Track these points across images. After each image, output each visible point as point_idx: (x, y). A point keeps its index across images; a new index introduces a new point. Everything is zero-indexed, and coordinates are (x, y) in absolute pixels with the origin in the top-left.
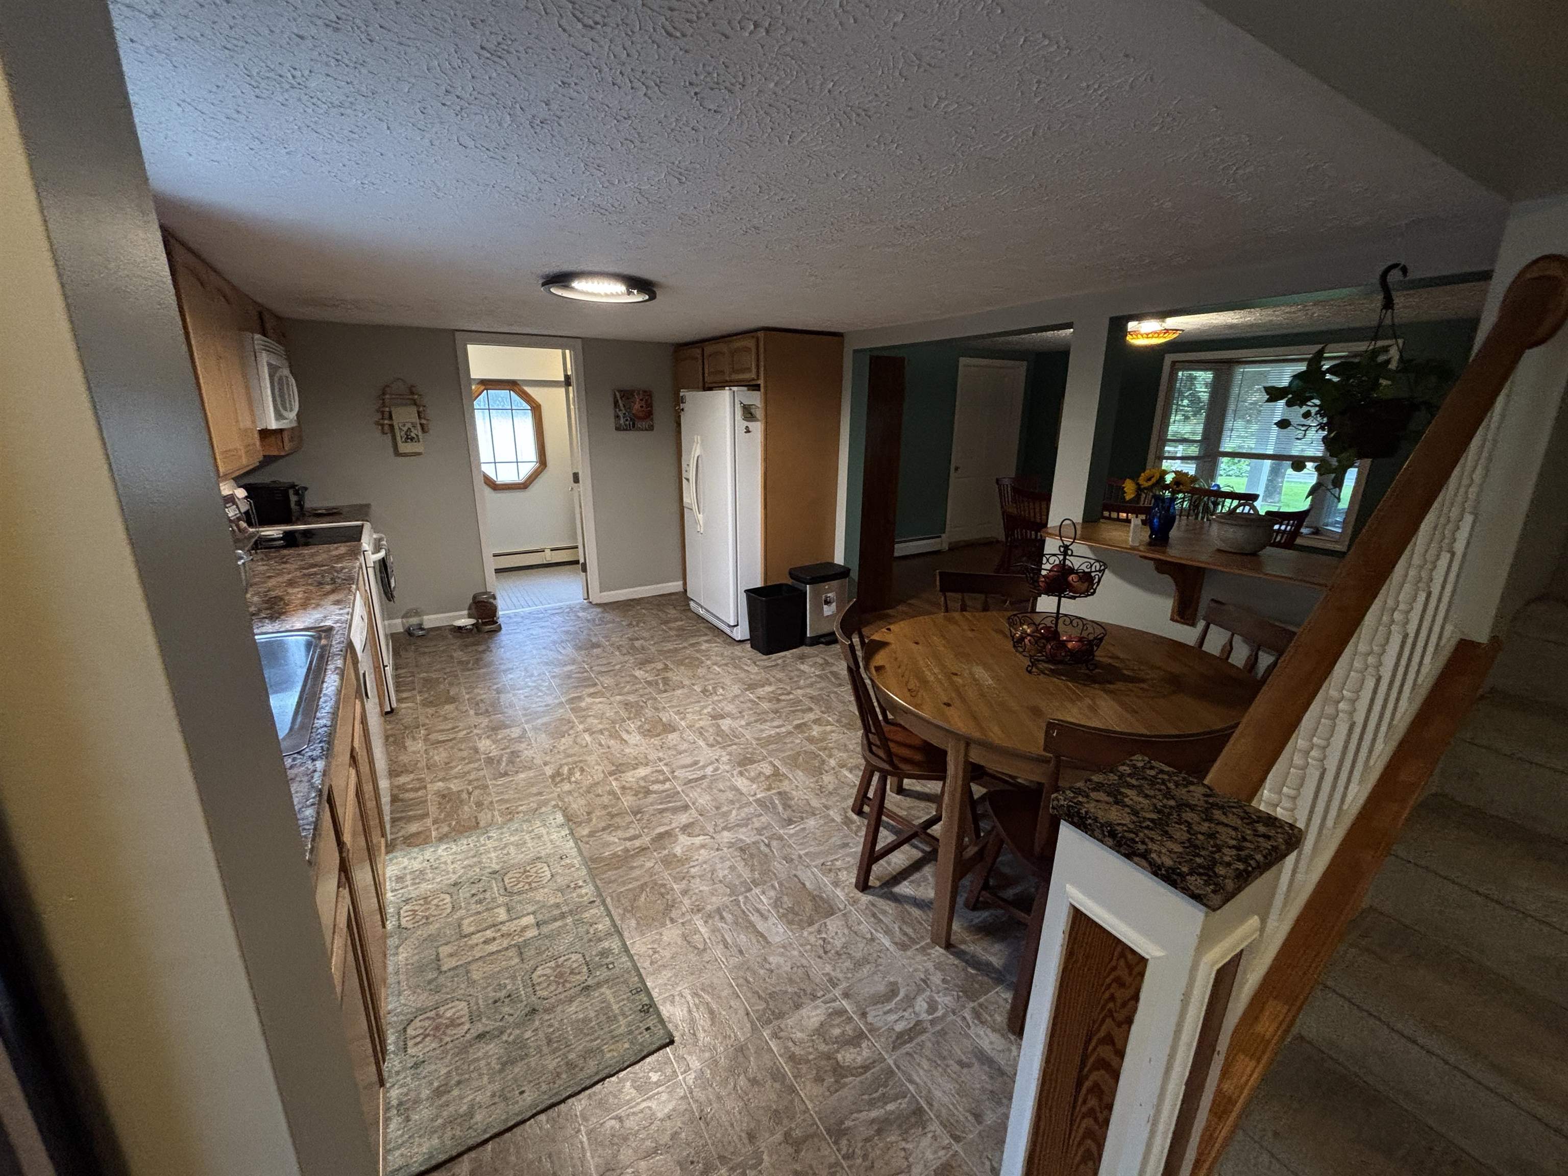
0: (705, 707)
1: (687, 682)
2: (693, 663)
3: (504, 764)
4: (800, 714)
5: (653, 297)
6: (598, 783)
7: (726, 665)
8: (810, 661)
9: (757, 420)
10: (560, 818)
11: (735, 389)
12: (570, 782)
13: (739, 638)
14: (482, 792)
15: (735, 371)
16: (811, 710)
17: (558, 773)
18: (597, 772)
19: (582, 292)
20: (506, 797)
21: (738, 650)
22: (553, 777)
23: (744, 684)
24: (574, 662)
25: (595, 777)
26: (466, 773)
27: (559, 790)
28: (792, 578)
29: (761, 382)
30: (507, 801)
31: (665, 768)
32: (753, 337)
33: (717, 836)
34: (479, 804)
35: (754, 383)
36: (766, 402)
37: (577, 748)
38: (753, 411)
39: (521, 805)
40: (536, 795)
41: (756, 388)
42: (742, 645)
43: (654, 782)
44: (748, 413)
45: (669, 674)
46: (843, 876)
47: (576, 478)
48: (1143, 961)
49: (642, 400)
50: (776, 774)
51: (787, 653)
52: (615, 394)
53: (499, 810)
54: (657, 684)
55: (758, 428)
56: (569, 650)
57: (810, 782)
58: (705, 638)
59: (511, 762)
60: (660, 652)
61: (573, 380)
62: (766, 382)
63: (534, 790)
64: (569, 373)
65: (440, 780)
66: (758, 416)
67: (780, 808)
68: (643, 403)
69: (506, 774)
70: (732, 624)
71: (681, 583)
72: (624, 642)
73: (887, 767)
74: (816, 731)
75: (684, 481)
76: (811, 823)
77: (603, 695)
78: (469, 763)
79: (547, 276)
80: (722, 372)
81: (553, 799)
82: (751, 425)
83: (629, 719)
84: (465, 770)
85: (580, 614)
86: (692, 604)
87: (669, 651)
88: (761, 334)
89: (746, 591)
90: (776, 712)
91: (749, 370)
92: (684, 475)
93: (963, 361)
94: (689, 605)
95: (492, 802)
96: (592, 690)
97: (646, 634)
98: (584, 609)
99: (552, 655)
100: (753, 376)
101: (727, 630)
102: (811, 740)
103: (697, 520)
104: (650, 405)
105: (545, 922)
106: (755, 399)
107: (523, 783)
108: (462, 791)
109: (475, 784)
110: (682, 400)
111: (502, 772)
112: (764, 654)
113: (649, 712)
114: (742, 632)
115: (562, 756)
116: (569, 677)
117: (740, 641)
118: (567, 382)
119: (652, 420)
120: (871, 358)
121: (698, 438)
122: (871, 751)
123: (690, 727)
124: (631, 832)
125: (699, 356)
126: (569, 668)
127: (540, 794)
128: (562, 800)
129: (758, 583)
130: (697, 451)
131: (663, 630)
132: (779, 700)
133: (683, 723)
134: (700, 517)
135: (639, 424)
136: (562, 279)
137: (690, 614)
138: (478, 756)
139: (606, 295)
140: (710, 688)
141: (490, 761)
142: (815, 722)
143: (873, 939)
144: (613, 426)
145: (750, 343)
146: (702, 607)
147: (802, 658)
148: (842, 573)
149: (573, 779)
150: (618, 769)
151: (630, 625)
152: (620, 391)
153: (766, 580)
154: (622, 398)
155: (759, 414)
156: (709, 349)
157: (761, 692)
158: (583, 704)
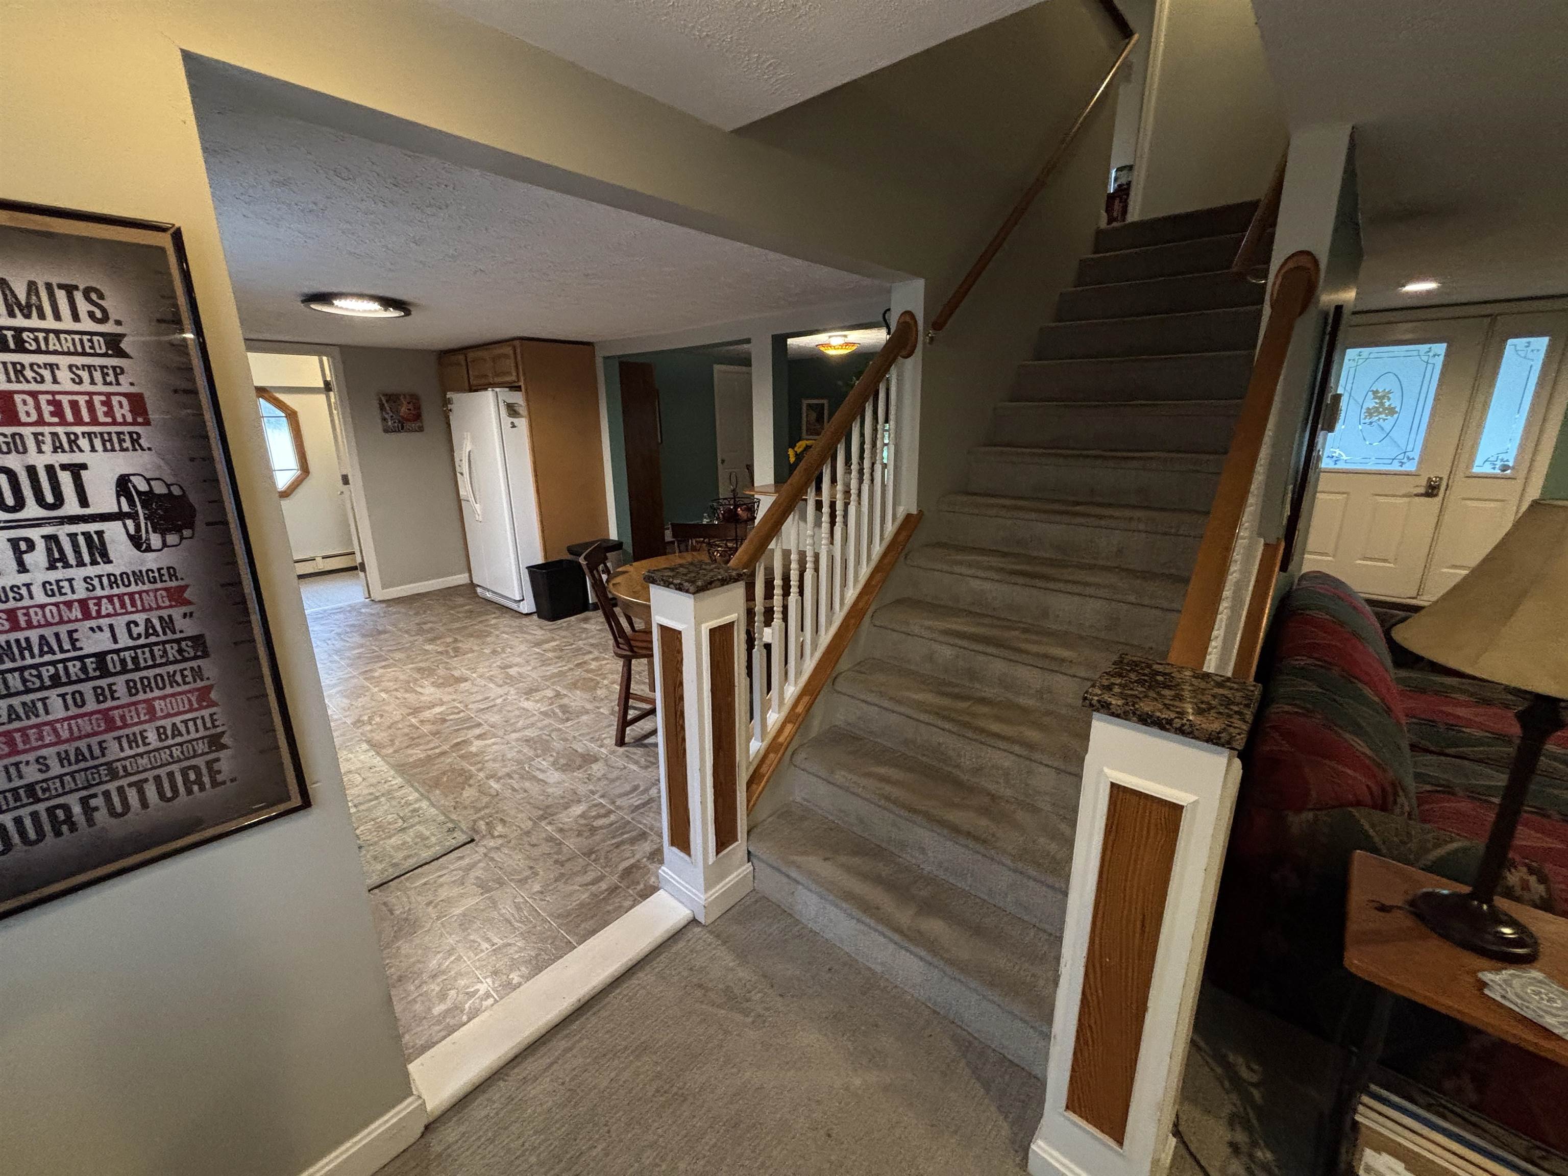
0: (494, 662)
1: (476, 648)
2: (481, 635)
4: (581, 657)
5: (408, 313)
6: (398, 722)
7: (514, 632)
8: (592, 621)
9: (522, 417)
10: (365, 746)
11: (497, 390)
12: (371, 725)
13: (525, 612)
15: (497, 375)
16: (590, 652)
17: (358, 721)
18: (396, 715)
19: (341, 308)
21: (525, 621)
22: (354, 724)
23: (531, 642)
24: (362, 646)
25: (394, 718)
27: (361, 730)
28: (571, 554)
29: (522, 384)
31: (459, 705)
32: (509, 346)
33: (506, 737)
35: (516, 384)
36: (527, 400)
37: (374, 703)
38: (516, 408)
41: (518, 389)
42: (530, 617)
43: (448, 715)
44: (512, 410)
45: (460, 645)
46: (606, 742)
47: (345, 480)
48: (680, 632)
49: (409, 403)
50: (558, 695)
51: (573, 618)
52: (381, 400)
54: (447, 652)
55: (523, 423)
56: (357, 639)
57: (587, 696)
58: (494, 616)
60: (450, 630)
61: (334, 385)
62: (525, 383)
64: (328, 379)
66: (521, 412)
67: (560, 714)
68: (410, 406)
70: (518, 599)
71: (467, 575)
72: (415, 628)
73: (629, 653)
74: (594, 665)
75: (458, 475)
76: (585, 718)
77: (395, 666)
79: (307, 295)
80: (486, 376)
81: (357, 737)
82: (515, 421)
83: (422, 678)
85: (363, 610)
86: (479, 590)
87: (458, 629)
88: (517, 343)
89: (528, 568)
90: (559, 658)
91: (509, 373)
92: (458, 469)
93: (717, 368)
94: (476, 592)
96: (384, 663)
97: (433, 619)
98: (365, 606)
99: (339, 644)
100: (514, 378)
101: (514, 606)
102: (588, 671)
103: (475, 510)
104: (418, 408)
105: (361, 804)
106: (518, 398)
110: (449, 401)
112: (549, 620)
113: (441, 672)
114: (528, 606)
115: (361, 709)
116: (359, 658)
117: (527, 614)
118: (328, 387)
119: (421, 422)
120: (621, 364)
121: (468, 435)
122: (618, 647)
123: (481, 677)
124: (432, 745)
125: (463, 363)
126: (361, 650)
127: (343, 735)
128: (365, 736)
129: (539, 560)
130: (468, 446)
131: (450, 614)
132: (562, 650)
133: (474, 675)
134: (477, 506)
135: (407, 425)
136: (325, 298)
137: (477, 600)
139: (365, 311)
140: (499, 649)
142: (593, 660)
143: (625, 768)
144: (380, 427)
145: (508, 350)
146: (489, 590)
147: (586, 620)
148: (618, 546)
149: (374, 722)
150: (416, 711)
151: (417, 614)
152: (385, 395)
153: (546, 557)
154: (388, 402)
155: (523, 410)
156: (471, 355)
157: (546, 646)
158: (376, 674)
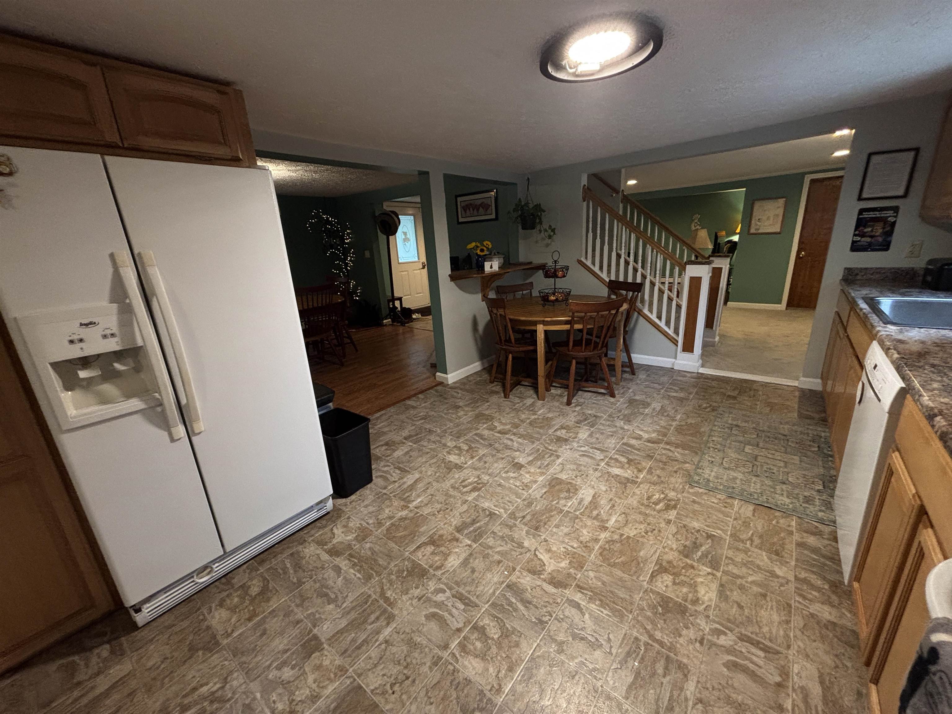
3: (703, 548)
6: (650, 483)
12: (667, 496)
14: (738, 534)
17: (668, 507)
18: (641, 491)
20: (721, 516)
22: (675, 507)
25: (647, 487)
26: (744, 564)
27: (679, 496)
30: (722, 512)
34: (746, 524)
39: (713, 502)
40: (699, 503)
53: (733, 509)
59: (696, 546)
63: (696, 507)
65: (778, 577)
69: (709, 536)
78: (738, 577)
81: (689, 492)
84: (744, 570)
95: (735, 519)
107: (701, 518)
108: (756, 547)
109: (741, 546)
111: (709, 541)
115: (650, 519)
127: (694, 502)
128: (684, 488)
138: (725, 578)
141: (715, 564)
149: (662, 496)
150: (625, 483)
